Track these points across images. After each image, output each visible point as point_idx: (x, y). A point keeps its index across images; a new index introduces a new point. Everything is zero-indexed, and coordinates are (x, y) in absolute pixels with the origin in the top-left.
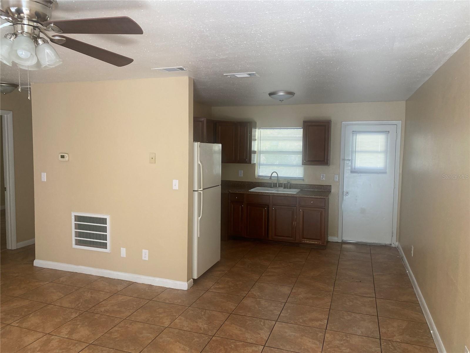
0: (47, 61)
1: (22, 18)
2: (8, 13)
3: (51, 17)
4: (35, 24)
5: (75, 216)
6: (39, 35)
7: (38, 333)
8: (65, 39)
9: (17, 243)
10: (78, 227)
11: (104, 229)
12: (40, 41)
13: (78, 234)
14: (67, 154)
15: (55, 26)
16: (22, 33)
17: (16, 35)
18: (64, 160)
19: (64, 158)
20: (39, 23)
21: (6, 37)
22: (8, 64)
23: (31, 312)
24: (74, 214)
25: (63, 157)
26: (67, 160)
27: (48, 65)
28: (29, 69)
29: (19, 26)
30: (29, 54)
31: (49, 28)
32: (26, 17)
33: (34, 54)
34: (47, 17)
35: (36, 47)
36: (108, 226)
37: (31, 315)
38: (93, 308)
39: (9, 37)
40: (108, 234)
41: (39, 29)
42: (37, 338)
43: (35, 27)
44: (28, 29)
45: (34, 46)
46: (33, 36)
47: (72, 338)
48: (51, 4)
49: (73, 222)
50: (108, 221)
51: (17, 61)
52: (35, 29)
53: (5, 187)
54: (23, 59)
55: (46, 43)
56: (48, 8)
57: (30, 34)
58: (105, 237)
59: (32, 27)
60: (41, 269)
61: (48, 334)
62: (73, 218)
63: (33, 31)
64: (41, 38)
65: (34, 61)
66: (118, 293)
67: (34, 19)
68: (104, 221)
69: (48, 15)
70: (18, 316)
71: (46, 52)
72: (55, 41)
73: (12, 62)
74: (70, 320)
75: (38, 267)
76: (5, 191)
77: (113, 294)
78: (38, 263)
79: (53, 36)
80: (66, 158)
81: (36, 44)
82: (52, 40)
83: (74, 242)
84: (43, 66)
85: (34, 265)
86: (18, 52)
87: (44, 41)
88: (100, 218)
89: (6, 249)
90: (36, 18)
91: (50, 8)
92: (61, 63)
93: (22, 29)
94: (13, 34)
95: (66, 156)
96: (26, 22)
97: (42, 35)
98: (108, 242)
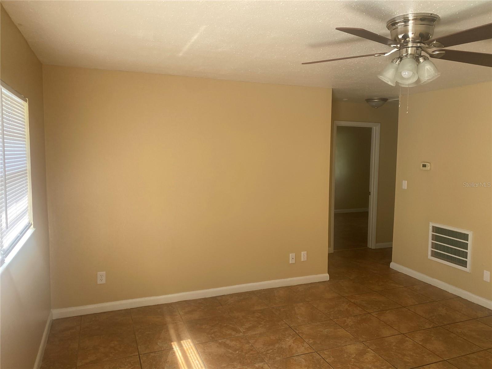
0: (426, 77)
1: (407, 42)
2: (396, 41)
3: (433, 34)
4: (419, 45)
5: (433, 227)
6: (421, 53)
7: (394, 329)
8: (444, 52)
9: (376, 243)
10: (435, 238)
11: (465, 246)
12: (421, 60)
13: (434, 246)
14: (429, 164)
15: (437, 42)
16: (406, 56)
17: (401, 58)
18: (426, 169)
19: (426, 167)
20: (422, 43)
21: (392, 62)
22: (392, 85)
23: (388, 309)
24: (431, 224)
25: (424, 166)
26: (429, 169)
27: (427, 80)
28: (409, 87)
29: (405, 49)
30: (411, 73)
31: (431, 45)
32: (410, 40)
33: (416, 72)
34: (430, 35)
35: (417, 65)
36: (470, 242)
37: (388, 312)
38: (448, 326)
39: (395, 61)
40: (469, 251)
41: (421, 48)
42: (393, 334)
43: (417, 48)
44: (411, 50)
45: (416, 65)
46: (416, 56)
47: (425, 347)
48: (434, 22)
49: (431, 233)
50: (470, 238)
51: (400, 81)
52: (418, 49)
53: (370, 191)
54: (405, 78)
55: (427, 59)
56: (431, 26)
57: (413, 55)
58: (465, 255)
59: (416, 48)
60: (396, 272)
61: (403, 334)
62: (431, 228)
63: (415, 52)
64: (422, 56)
65: (415, 79)
66: (478, 319)
67: (417, 41)
68: (465, 237)
69: (430, 33)
70: (377, 308)
71: (426, 68)
72: (435, 56)
73: (396, 83)
74: (424, 329)
75: (393, 270)
76: (370, 196)
77: (471, 319)
78: (394, 265)
79: (433, 52)
80: (428, 168)
81: (417, 63)
82: (432, 56)
83: (430, 253)
84: (422, 82)
85: (390, 267)
86: (402, 73)
87: (425, 59)
88: (461, 233)
89: (367, 247)
90: (419, 39)
91: (433, 26)
92: (439, 76)
93: (407, 51)
94: (398, 58)
95: (428, 165)
96: (410, 45)
97: (423, 53)
98: (469, 260)
